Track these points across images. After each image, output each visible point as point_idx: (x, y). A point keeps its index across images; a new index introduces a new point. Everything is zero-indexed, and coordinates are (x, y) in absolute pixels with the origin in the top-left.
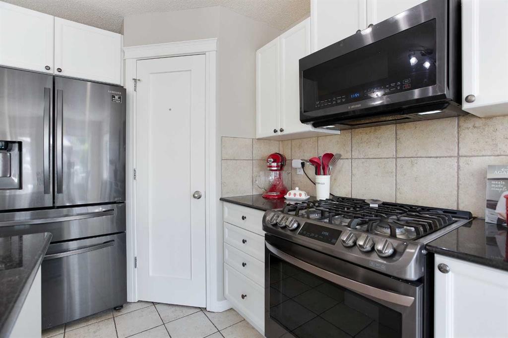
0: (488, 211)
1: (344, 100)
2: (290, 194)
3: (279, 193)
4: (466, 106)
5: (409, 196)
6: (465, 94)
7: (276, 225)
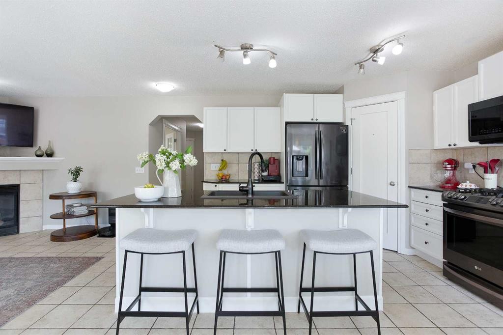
1: (500, 131)
2: (462, 185)
3: (453, 185)
7: (451, 197)
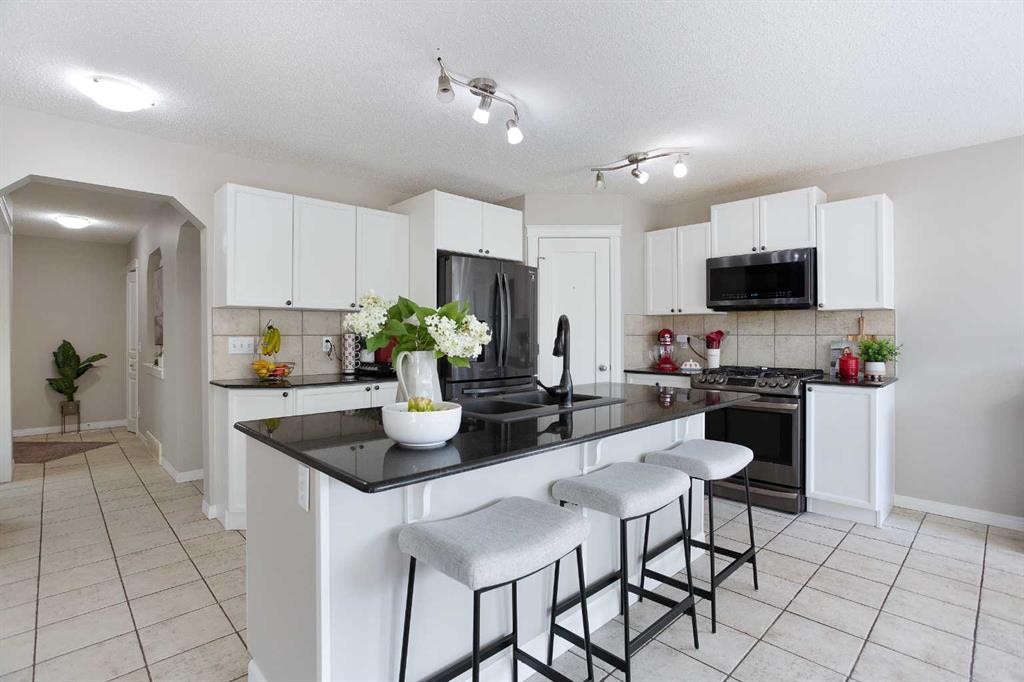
0: (831, 368)
2: (686, 365)
4: (819, 309)
5: (784, 362)
6: (819, 302)
